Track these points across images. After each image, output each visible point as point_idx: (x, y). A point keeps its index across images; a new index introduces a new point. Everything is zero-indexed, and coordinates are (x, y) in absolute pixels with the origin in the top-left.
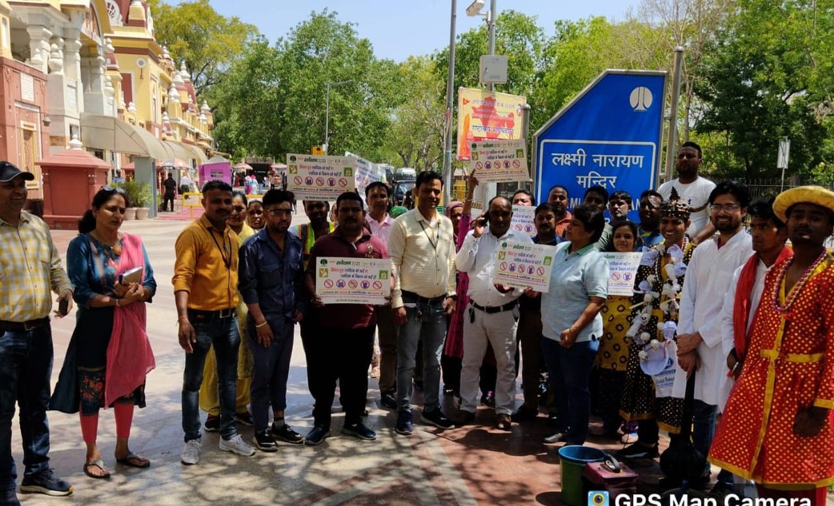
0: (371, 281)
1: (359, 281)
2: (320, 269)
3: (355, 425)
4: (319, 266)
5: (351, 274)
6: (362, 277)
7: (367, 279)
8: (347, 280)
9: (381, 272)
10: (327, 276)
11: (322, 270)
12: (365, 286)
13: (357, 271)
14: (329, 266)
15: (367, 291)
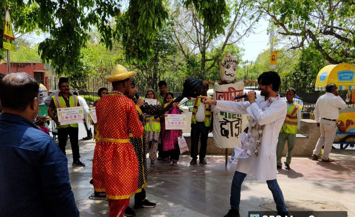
0: (77, 115)
1: (73, 115)
2: (59, 113)
3: (77, 162)
4: (58, 112)
5: (70, 113)
6: (74, 114)
7: (76, 114)
8: (69, 116)
9: (80, 111)
10: (61, 115)
11: (60, 113)
12: (75, 117)
13: (72, 112)
14: (61, 111)
15: (76, 119)
